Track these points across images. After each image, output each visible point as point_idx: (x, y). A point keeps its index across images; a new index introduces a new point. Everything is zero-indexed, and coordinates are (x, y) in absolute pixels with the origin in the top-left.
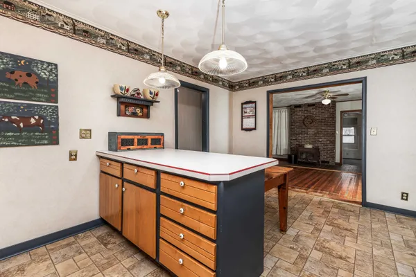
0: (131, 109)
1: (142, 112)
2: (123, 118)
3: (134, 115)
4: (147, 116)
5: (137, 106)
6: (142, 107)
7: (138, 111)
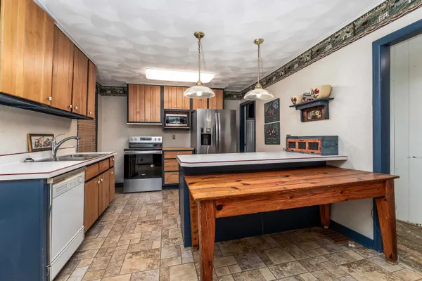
0: (311, 114)
1: (321, 113)
2: (306, 123)
3: (315, 118)
4: (327, 117)
5: (316, 108)
6: (320, 108)
7: (317, 113)
